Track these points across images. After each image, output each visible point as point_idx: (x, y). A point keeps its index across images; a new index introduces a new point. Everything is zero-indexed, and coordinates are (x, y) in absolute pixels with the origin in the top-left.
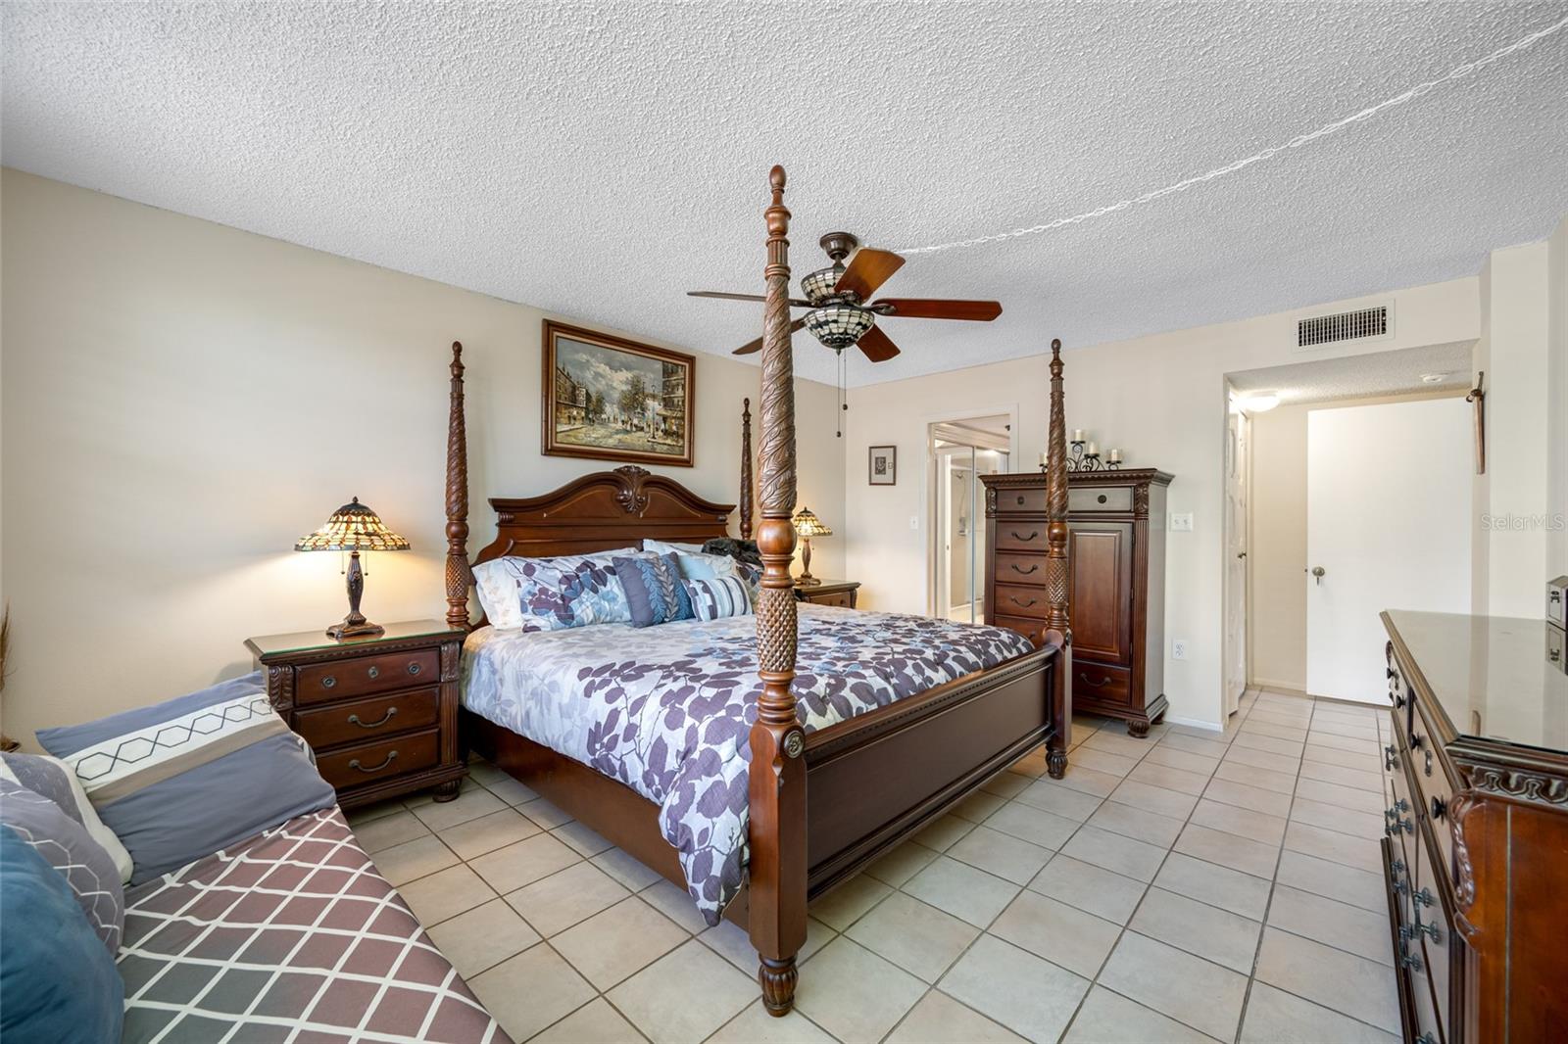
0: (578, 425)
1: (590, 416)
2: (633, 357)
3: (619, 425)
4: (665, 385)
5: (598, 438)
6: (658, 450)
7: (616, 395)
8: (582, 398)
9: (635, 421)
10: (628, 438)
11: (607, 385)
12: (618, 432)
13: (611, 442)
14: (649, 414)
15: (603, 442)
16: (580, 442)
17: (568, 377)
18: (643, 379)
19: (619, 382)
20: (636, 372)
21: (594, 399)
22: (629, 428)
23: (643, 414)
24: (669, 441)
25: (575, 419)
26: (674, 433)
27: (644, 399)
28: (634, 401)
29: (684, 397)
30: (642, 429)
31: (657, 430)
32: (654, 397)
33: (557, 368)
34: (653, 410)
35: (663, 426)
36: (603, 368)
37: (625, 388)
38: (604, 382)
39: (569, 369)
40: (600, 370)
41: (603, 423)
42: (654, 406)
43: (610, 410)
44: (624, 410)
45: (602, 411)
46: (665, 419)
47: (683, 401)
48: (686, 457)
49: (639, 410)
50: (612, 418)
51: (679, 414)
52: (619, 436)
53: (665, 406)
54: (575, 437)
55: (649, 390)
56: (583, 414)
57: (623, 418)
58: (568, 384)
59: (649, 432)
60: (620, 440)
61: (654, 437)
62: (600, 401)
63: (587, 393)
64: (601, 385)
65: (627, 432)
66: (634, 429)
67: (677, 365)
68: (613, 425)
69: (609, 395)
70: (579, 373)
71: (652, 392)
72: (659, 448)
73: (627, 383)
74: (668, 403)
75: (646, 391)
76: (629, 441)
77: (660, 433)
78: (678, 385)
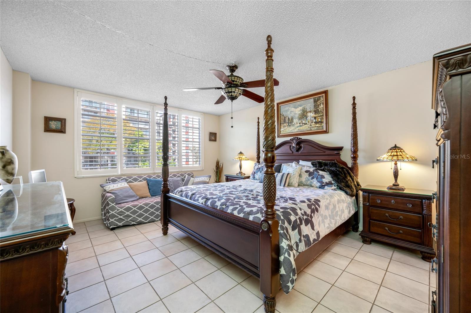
0: (286, 128)
1: (289, 124)
2: (302, 102)
3: (298, 125)
4: (315, 106)
5: (292, 130)
6: (312, 130)
7: (297, 116)
8: (287, 120)
9: (304, 122)
10: (301, 128)
11: (294, 114)
12: (298, 127)
13: (296, 130)
14: (309, 118)
15: (293, 131)
16: (286, 133)
17: (283, 115)
18: (306, 107)
19: (298, 111)
20: (303, 106)
21: (290, 119)
22: (301, 125)
23: (306, 119)
24: (317, 125)
25: (285, 126)
26: (319, 122)
27: (307, 114)
28: (304, 115)
29: (323, 107)
30: (306, 124)
31: (312, 122)
32: (310, 112)
33: (280, 114)
34: (310, 116)
35: (314, 121)
36: (293, 109)
37: (300, 112)
38: (293, 113)
39: (284, 113)
40: (292, 110)
41: (293, 125)
42: (311, 115)
43: (295, 121)
44: (300, 119)
45: (293, 122)
46: (315, 118)
47: (323, 109)
48: (325, 129)
49: (305, 118)
50: (296, 123)
51: (322, 114)
52: (298, 128)
53: (315, 113)
54: (286, 131)
55: (308, 110)
56: (287, 124)
57: (299, 122)
58: (283, 117)
59: (309, 124)
60: (298, 129)
61: (311, 125)
62: (292, 119)
63: (288, 118)
64: (292, 115)
65: (301, 126)
66: (303, 124)
67: (320, 97)
68: (296, 125)
69: (295, 116)
70: (286, 113)
71: (310, 110)
72: (313, 129)
73: (300, 111)
74: (316, 112)
75: (307, 111)
76: (302, 129)
77: (313, 123)
78: (320, 104)
